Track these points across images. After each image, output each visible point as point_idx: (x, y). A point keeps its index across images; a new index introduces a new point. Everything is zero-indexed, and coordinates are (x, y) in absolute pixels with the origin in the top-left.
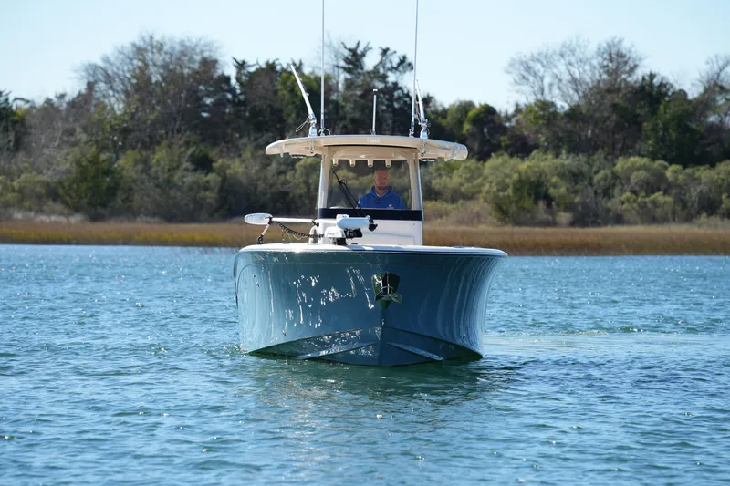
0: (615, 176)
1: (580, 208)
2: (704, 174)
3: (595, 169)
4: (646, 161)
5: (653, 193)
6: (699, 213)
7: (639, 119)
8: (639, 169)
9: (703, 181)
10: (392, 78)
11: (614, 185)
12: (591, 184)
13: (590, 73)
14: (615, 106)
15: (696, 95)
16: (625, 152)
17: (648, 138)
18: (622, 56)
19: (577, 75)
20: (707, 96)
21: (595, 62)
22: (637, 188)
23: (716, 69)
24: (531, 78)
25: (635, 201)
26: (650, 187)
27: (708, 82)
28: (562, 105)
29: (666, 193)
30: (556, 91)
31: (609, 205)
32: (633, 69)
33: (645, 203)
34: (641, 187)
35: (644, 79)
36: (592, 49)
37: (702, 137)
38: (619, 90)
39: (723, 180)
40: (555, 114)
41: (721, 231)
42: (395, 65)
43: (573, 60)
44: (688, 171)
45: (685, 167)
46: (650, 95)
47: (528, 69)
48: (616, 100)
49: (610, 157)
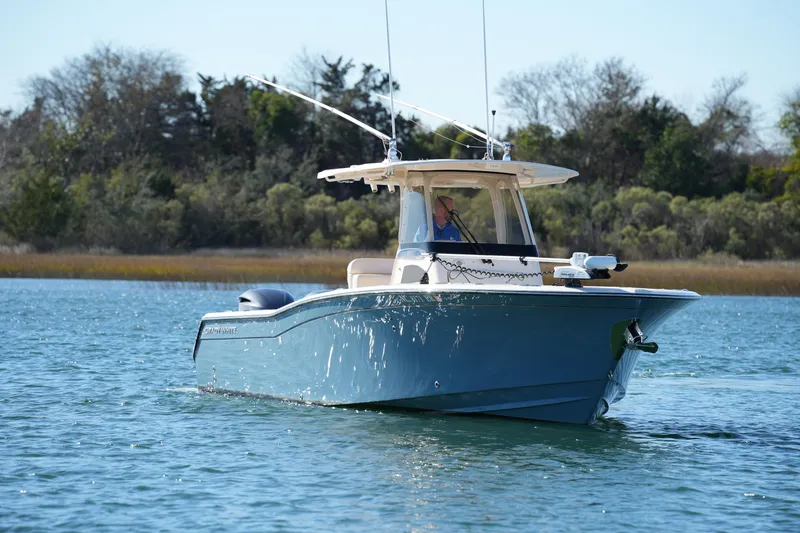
0: (615, 208)
1: (577, 242)
2: (710, 206)
3: (593, 200)
4: (648, 192)
5: (655, 226)
6: (704, 249)
7: (641, 146)
8: (640, 200)
9: (709, 215)
10: (374, 97)
11: (614, 218)
12: (589, 216)
13: (589, 96)
14: (614, 131)
15: (702, 121)
16: (626, 181)
17: (650, 166)
18: (623, 77)
19: (574, 98)
20: (713, 121)
21: (593, 84)
22: (638, 221)
23: (723, 93)
24: (524, 101)
25: (636, 235)
26: (653, 220)
27: (715, 107)
28: (558, 130)
29: (669, 226)
30: (551, 115)
31: (609, 239)
32: (635, 91)
33: (647, 237)
34: (643, 220)
35: (646, 103)
36: (589, 69)
37: (709, 167)
38: (619, 113)
39: (730, 213)
40: (551, 139)
41: (727, 268)
42: (378, 84)
43: (569, 81)
44: (693, 203)
45: (690, 198)
46: (653, 121)
47: (521, 91)
48: (617, 125)
49: (609, 187)
